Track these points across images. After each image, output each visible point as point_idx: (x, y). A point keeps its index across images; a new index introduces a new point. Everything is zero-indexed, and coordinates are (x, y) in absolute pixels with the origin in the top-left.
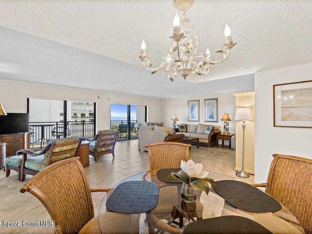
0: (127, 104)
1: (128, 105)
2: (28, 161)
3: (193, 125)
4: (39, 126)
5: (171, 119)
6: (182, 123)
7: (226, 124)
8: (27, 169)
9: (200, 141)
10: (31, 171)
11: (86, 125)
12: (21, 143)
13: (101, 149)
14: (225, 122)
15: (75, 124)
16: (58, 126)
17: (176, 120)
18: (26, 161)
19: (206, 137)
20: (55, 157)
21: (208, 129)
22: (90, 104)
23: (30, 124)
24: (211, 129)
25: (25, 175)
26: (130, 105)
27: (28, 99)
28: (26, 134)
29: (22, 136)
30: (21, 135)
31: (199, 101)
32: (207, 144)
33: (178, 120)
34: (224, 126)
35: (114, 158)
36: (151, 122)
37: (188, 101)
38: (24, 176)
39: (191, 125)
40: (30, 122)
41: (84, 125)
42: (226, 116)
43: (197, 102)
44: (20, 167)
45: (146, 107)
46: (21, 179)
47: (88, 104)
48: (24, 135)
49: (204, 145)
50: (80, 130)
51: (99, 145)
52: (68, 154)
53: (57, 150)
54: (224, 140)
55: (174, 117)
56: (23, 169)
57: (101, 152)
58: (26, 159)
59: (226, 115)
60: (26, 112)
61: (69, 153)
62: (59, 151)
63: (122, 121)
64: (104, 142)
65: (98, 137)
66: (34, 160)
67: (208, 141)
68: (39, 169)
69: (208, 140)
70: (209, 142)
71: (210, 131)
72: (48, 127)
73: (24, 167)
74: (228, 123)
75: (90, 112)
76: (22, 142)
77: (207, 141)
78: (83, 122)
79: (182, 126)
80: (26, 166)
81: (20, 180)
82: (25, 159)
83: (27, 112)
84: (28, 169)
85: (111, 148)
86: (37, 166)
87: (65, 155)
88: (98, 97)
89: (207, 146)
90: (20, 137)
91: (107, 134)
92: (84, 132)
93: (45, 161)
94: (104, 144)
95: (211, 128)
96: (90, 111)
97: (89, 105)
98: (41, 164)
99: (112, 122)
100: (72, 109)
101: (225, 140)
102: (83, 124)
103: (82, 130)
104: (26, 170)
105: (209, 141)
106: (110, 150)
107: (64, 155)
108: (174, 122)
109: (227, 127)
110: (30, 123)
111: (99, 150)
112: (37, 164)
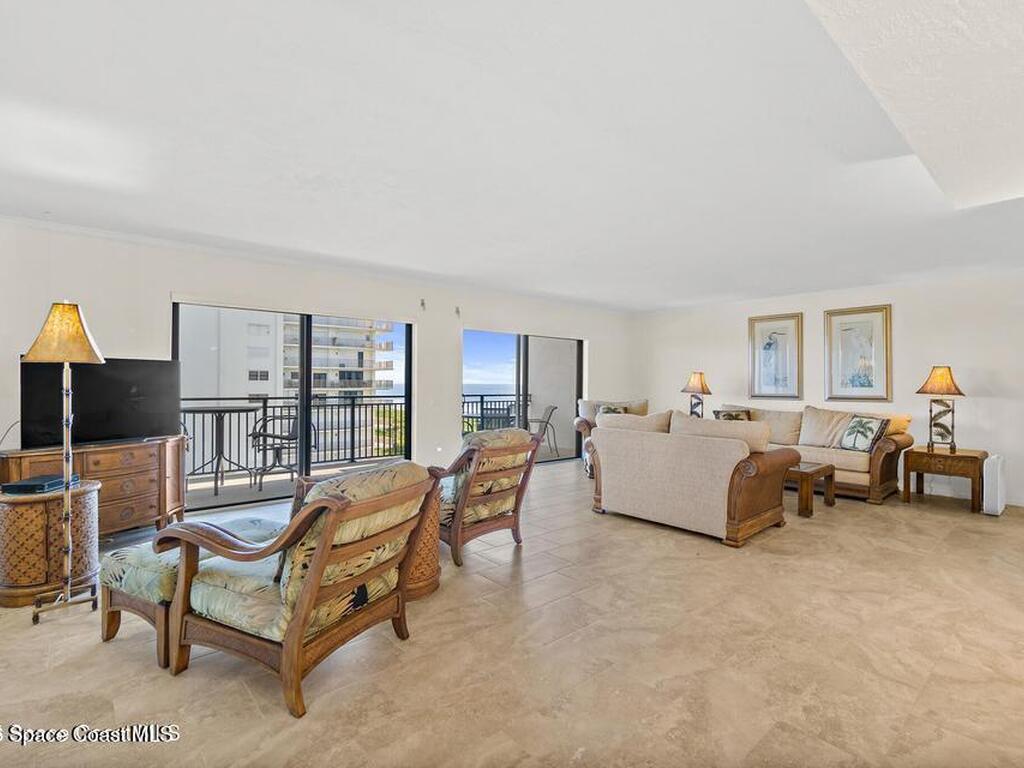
0: (515, 333)
1: (519, 336)
2: (207, 580)
3: (780, 413)
4: (203, 411)
5: (682, 389)
6: (727, 403)
7: (943, 408)
8: (200, 616)
9: (839, 477)
10: (221, 629)
11: (363, 409)
12: (152, 481)
13: (477, 509)
14: (934, 401)
15: (339, 406)
16: (270, 412)
17: (704, 393)
18: (195, 580)
19: (862, 461)
20: (338, 569)
21: (861, 428)
22: (341, 342)
23: (184, 405)
24: (876, 430)
25: (189, 646)
26: (526, 337)
27: (175, 306)
28: (171, 442)
29: (154, 451)
30: (153, 446)
31: (798, 317)
32: (864, 492)
33: (710, 393)
34: (932, 419)
35: (518, 549)
36: (604, 400)
37: (752, 321)
38: (184, 649)
39: (769, 412)
40: (182, 397)
41: (357, 410)
42: (942, 375)
43: (792, 323)
44: (166, 604)
45: (580, 343)
46: (173, 662)
47: (337, 341)
48: (163, 445)
49: (855, 495)
50: (342, 425)
51: (473, 493)
52: (387, 546)
53: (349, 532)
54: (925, 475)
55: (695, 382)
56: (183, 615)
57: (476, 523)
58: (197, 568)
59: (939, 372)
60: (169, 358)
61: (390, 543)
62: (358, 538)
63: (482, 397)
64: (491, 483)
65: (471, 459)
66: (233, 576)
67: (867, 476)
68: (264, 627)
69: (869, 472)
70: (872, 483)
71: (871, 436)
72: (235, 416)
73: (189, 610)
74: (950, 403)
75: (342, 369)
76: (154, 475)
77: (864, 480)
78: (353, 399)
79: (734, 414)
80: (197, 603)
81: (166, 665)
82: (192, 569)
83: (173, 357)
84: (205, 619)
85: (508, 505)
86: (249, 608)
87: (373, 555)
88: (420, 302)
89: (864, 500)
90: (151, 456)
91: (505, 449)
92: (357, 430)
93: (290, 589)
94: (489, 491)
95: (875, 426)
96: (342, 365)
97: (338, 345)
98: (271, 603)
99: (467, 399)
100: (286, 359)
101: (928, 472)
102: (353, 406)
103: (349, 425)
104: (197, 622)
105: (872, 477)
106: (503, 515)
107: (370, 554)
108: (695, 401)
109: (946, 420)
110: (182, 402)
111: (469, 515)
112: (250, 601)
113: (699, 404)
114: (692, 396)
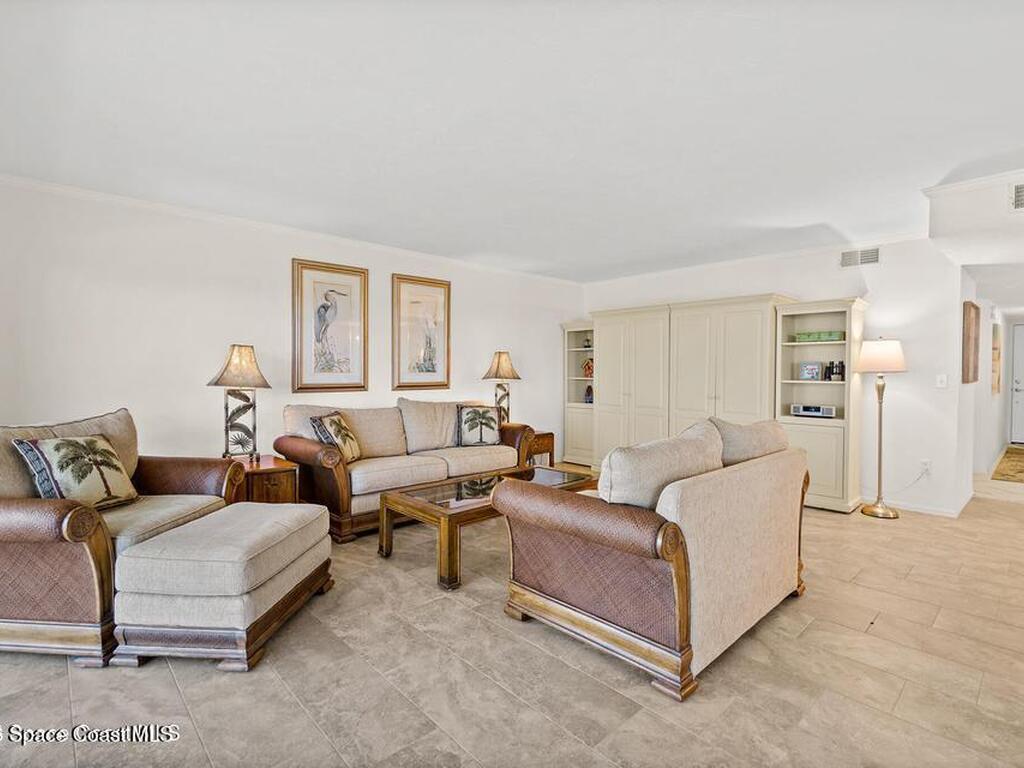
24: (497, 419)
31: (363, 274)
37: (299, 265)
43: (356, 279)
74: (506, 387)
95: (494, 415)
108: (235, 403)
113: (249, 407)
114: (230, 393)
